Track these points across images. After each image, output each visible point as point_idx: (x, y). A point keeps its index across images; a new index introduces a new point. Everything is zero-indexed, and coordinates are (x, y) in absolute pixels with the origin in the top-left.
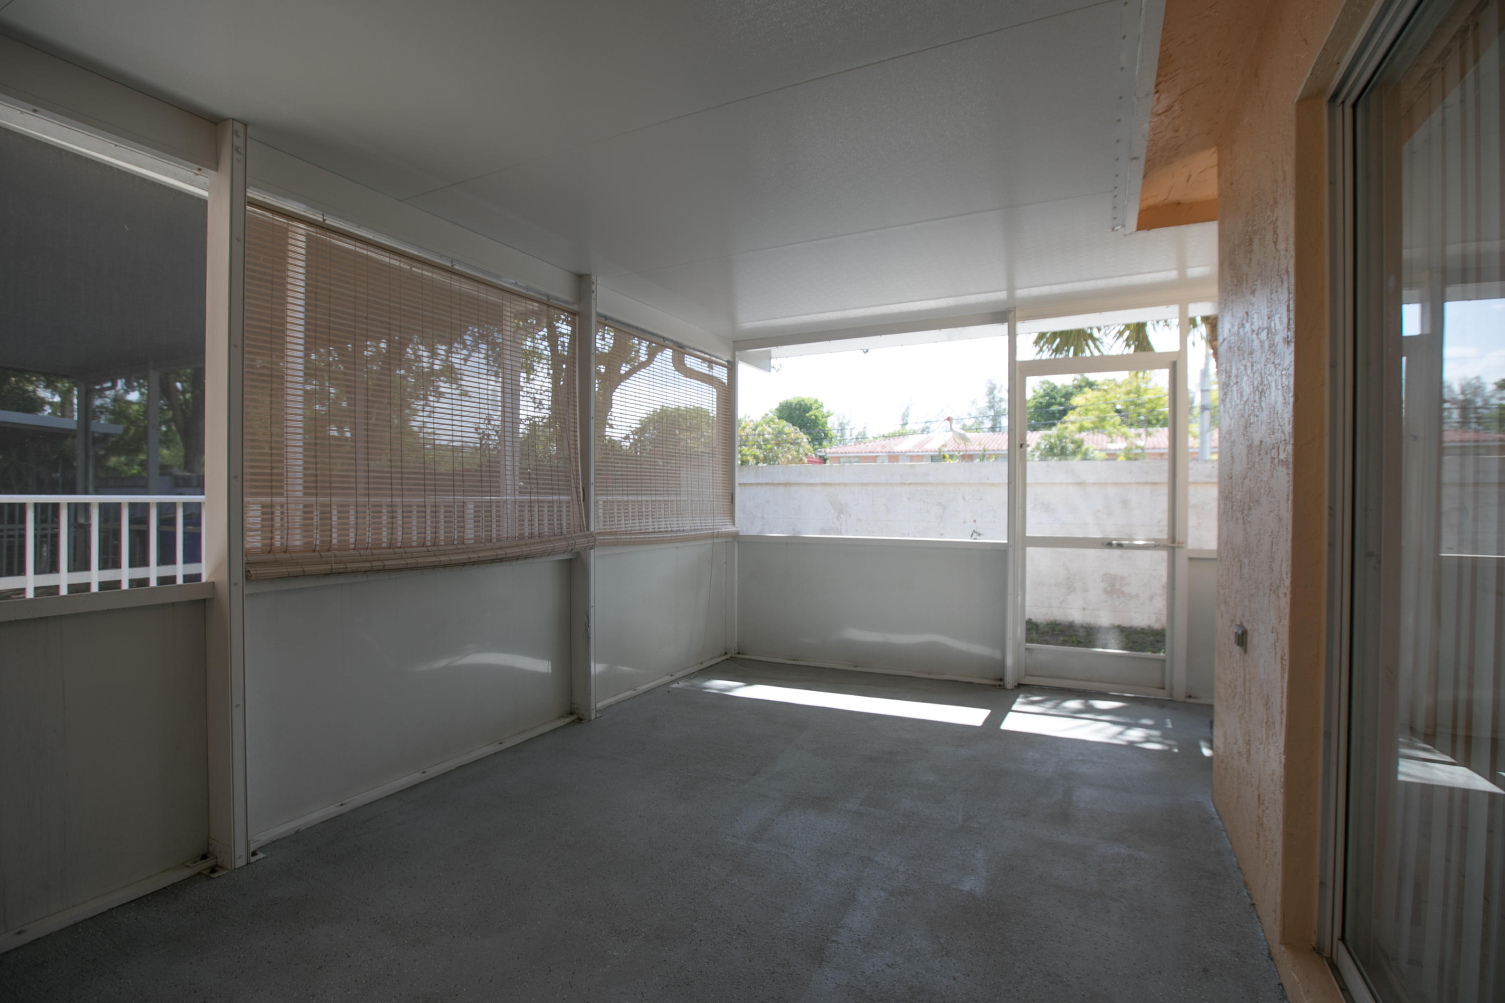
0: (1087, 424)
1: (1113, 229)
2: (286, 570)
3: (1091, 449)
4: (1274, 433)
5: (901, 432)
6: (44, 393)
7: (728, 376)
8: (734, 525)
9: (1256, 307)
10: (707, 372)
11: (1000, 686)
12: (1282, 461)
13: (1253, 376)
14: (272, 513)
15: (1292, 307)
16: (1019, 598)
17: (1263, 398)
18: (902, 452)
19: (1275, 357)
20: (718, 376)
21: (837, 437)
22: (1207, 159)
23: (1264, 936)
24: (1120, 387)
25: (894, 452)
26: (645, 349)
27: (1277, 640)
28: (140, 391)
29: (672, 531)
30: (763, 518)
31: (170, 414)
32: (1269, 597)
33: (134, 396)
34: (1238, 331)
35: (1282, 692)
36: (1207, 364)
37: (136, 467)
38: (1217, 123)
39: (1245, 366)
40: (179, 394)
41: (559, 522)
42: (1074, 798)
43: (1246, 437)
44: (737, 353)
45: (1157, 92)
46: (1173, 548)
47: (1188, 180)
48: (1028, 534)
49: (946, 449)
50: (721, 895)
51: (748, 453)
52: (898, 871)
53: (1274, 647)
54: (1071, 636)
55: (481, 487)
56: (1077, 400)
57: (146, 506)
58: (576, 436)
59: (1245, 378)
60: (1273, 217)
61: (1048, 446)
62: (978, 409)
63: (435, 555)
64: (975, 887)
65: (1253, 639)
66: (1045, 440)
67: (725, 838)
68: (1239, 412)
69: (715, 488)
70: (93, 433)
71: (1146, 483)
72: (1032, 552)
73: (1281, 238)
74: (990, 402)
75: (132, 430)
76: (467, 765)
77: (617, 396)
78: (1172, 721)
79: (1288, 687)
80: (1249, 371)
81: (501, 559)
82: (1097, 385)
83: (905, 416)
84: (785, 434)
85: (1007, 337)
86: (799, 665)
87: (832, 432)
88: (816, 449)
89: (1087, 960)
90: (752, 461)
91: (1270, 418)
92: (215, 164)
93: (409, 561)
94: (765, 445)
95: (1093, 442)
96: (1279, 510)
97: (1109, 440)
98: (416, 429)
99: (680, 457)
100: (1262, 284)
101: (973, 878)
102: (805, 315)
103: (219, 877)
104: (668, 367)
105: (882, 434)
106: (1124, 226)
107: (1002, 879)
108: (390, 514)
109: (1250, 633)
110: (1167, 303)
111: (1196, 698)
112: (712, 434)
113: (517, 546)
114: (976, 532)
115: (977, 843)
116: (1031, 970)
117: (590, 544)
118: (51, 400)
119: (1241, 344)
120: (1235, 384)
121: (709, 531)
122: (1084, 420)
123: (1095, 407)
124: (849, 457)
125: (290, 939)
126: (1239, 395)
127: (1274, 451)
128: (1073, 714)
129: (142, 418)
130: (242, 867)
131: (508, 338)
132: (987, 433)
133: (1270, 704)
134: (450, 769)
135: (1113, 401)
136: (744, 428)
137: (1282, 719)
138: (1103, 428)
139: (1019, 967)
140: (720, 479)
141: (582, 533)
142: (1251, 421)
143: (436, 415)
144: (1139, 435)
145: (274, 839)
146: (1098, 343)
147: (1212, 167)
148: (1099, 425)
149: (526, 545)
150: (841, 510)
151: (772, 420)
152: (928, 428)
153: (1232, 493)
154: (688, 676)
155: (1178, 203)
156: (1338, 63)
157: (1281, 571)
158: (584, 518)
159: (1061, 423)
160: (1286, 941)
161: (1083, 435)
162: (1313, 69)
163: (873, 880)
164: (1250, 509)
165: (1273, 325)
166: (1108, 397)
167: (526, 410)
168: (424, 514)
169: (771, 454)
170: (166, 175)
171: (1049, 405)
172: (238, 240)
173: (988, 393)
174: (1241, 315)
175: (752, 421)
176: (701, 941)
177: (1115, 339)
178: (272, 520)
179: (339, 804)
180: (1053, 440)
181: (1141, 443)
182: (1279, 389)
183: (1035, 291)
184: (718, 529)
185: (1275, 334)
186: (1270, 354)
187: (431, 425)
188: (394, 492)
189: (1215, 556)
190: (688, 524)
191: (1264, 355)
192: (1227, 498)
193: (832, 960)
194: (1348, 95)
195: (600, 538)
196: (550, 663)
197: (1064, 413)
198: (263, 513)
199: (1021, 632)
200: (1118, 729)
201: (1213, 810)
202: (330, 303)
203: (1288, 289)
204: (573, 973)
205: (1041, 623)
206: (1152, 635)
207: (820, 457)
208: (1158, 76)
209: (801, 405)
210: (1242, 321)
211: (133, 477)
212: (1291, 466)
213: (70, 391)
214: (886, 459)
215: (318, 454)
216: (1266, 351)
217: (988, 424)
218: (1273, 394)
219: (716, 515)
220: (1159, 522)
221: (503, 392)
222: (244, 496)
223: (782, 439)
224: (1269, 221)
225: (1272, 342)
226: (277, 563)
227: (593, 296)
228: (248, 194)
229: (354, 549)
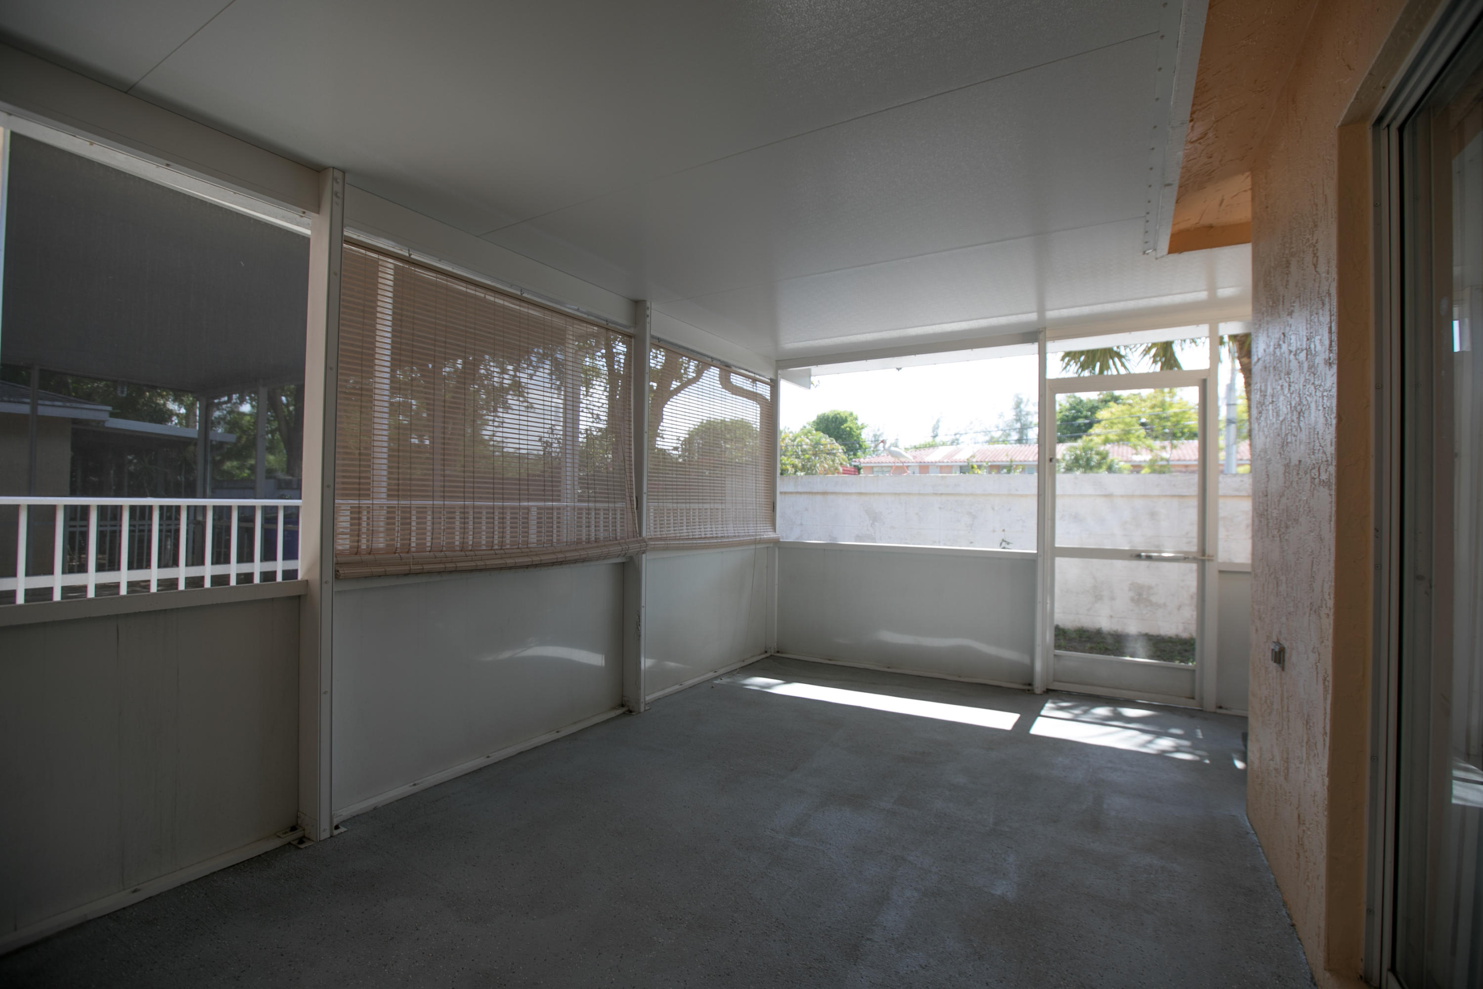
0: (1112, 437)
1: (1144, 253)
2: (370, 570)
3: (1116, 461)
4: (1314, 453)
5: (931, 444)
6: (172, 406)
7: (771, 393)
8: (775, 531)
9: (1293, 328)
10: (752, 390)
11: (1029, 690)
12: (1323, 481)
13: (1291, 396)
14: (360, 519)
15: (1334, 329)
16: (1048, 606)
17: (1302, 419)
18: (932, 462)
19: (1314, 378)
20: (761, 392)
21: (870, 448)
22: (1242, 183)
23: (1306, 959)
24: (1144, 401)
25: (924, 462)
26: (693, 368)
27: (1319, 660)
28: (251, 404)
29: (717, 537)
30: (801, 524)
31: (275, 425)
32: (1309, 616)
33: (246, 408)
34: (1275, 352)
35: (1325, 713)
36: (1233, 379)
37: (247, 471)
38: (1251, 148)
39: (1282, 386)
40: (283, 407)
41: (614, 528)
42: (1105, 806)
43: (1282, 456)
44: (779, 372)
45: (1191, 121)
46: (1203, 561)
47: (1221, 204)
48: (1057, 545)
49: (974, 460)
50: (760, 888)
51: (787, 462)
52: (930, 872)
53: (1315, 667)
54: (1099, 643)
55: (544, 496)
56: (1102, 414)
57: (253, 508)
58: (630, 449)
59: (1282, 398)
60: (1312, 240)
61: (1073, 457)
62: (1005, 422)
63: (502, 558)
64: (1007, 892)
65: (1292, 657)
66: (1071, 451)
67: (765, 831)
68: (1275, 431)
69: (758, 497)
70: (211, 441)
71: (1173, 496)
72: (1060, 562)
73: (1322, 260)
74: (1017, 415)
75: (244, 440)
76: (526, 751)
77: (668, 409)
78: (1202, 732)
79: (1331, 709)
80: (1286, 391)
81: (561, 562)
82: (1122, 400)
83: (936, 428)
84: (822, 445)
85: (1037, 356)
86: (835, 665)
87: (866, 443)
88: (851, 459)
89: (1121, 973)
90: (791, 470)
91: (1310, 438)
92: (317, 209)
93: (479, 563)
94: (804, 455)
95: (1119, 454)
96: (1320, 531)
97: (1134, 451)
98: (487, 437)
99: (725, 468)
100: (1300, 306)
101: (1004, 882)
102: (844, 336)
103: (306, 848)
104: (715, 385)
105: (913, 445)
106: (1155, 250)
107: (1034, 885)
108: (463, 520)
109: (1288, 651)
110: (1197, 322)
111: (1226, 709)
112: (755, 444)
113: (576, 550)
114: (1005, 541)
115: (1008, 847)
116: (1064, 979)
117: (642, 549)
118: (178, 412)
119: (1277, 364)
120: (1271, 403)
121: (752, 538)
122: (1109, 433)
123: (1120, 420)
124: (882, 467)
125: (366, 910)
126: (1275, 414)
127: (1315, 471)
128: (1103, 721)
129: (252, 427)
130: (326, 839)
131: (571, 359)
132: (1014, 445)
133: (1311, 724)
134: (512, 755)
135: (1138, 414)
136: (784, 439)
137: (1324, 740)
138: (1128, 440)
139: (1052, 976)
140: (763, 488)
141: (635, 539)
142: (1289, 440)
143: (505, 425)
144: (1164, 448)
145: (354, 815)
146: (1123, 360)
147: (1245, 191)
148: (1125, 438)
149: (583, 549)
150: (875, 518)
151: (809, 432)
152: (957, 440)
153: (1267, 510)
154: (730, 673)
155: (1211, 227)
156: (1384, 88)
157: (1322, 591)
158: (637, 525)
159: (1087, 435)
160: (1331, 966)
161: (1108, 447)
162: (1357, 94)
163: (907, 880)
164: (1287, 527)
165: (1312, 346)
166: (1133, 410)
167: (585, 422)
168: (492, 520)
169: (809, 464)
170: (276, 218)
171: (1075, 418)
172: (336, 274)
173: (1015, 407)
174: (1277, 336)
175: (791, 432)
176: (741, 932)
177: (1142, 355)
178: (359, 524)
179: (413, 783)
180: (1078, 452)
181: (1165, 455)
182: (1319, 410)
183: (1065, 313)
184: (760, 535)
185: (1315, 355)
186: (1310, 375)
187: (500, 434)
188: (466, 495)
189: (1249, 570)
190: (730, 530)
191: (1302, 376)
192: (1261, 515)
193: (866, 958)
194: (1394, 118)
195: (651, 543)
196: (604, 656)
197: (1090, 425)
198: (352, 519)
199: (1049, 637)
200: (1147, 737)
201: (1248, 824)
202: (413, 329)
203: (1330, 310)
204: (621, 957)
205: (1069, 629)
206: (1181, 645)
207: (855, 466)
208: (1193, 105)
209: (837, 418)
210: (1279, 342)
211: (243, 479)
212: (1334, 487)
213: (193, 404)
214: (917, 470)
215: (400, 465)
216: (1305, 372)
217: (1015, 436)
218: (1313, 414)
219: (759, 522)
220: (1187, 533)
221: (565, 409)
222: (336, 498)
223: (819, 450)
224: (1307, 244)
225: (1311, 363)
226: (361, 563)
227: (648, 319)
228: (345, 233)
229: (430, 552)
